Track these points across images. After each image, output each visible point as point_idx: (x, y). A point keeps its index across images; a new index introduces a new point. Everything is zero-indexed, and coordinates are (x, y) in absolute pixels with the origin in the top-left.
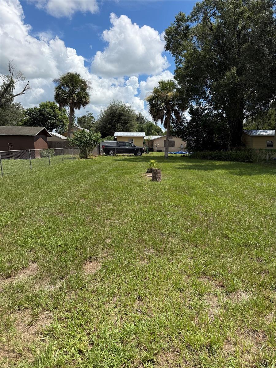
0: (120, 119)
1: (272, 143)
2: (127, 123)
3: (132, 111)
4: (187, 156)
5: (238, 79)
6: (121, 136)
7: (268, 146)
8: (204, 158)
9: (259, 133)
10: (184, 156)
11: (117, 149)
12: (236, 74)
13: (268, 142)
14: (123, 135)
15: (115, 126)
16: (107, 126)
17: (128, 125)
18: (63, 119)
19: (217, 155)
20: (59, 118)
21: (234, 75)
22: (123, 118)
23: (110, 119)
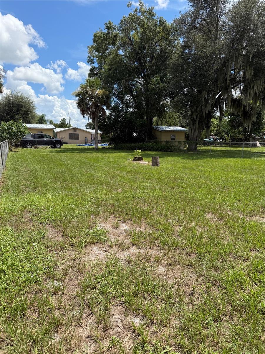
0: (19, 110)
1: (174, 137)
2: (28, 114)
3: (32, 102)
4: (107, 148)
5: (161, 85)
7: (172, 139)
8: (131, 149)
9: (165, 129)
10: (104, 148)
12: (160, 81)
13: (172, 136)
14: (31, 127)
17: (29, 116)
19: (143, 147)
21: (158, 81)
22: (23, 109)
23: (8, 109)
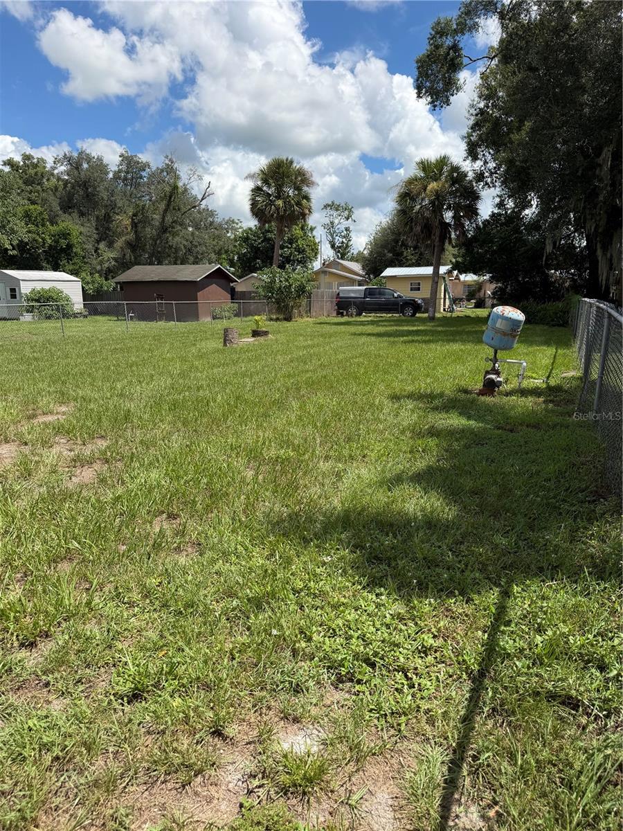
6: (395, 276)
11: (364, 303)
14: (397, 274)
15: (402, 254)
16: (385, 255)
18: (307, 246)
20: (298, 245)
